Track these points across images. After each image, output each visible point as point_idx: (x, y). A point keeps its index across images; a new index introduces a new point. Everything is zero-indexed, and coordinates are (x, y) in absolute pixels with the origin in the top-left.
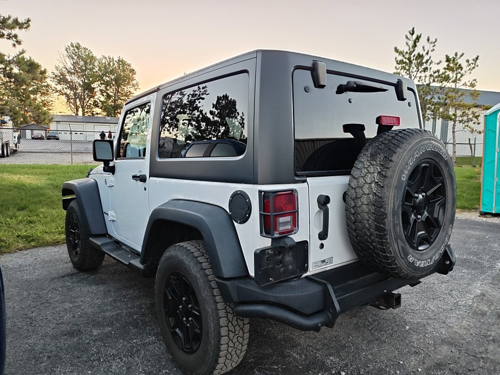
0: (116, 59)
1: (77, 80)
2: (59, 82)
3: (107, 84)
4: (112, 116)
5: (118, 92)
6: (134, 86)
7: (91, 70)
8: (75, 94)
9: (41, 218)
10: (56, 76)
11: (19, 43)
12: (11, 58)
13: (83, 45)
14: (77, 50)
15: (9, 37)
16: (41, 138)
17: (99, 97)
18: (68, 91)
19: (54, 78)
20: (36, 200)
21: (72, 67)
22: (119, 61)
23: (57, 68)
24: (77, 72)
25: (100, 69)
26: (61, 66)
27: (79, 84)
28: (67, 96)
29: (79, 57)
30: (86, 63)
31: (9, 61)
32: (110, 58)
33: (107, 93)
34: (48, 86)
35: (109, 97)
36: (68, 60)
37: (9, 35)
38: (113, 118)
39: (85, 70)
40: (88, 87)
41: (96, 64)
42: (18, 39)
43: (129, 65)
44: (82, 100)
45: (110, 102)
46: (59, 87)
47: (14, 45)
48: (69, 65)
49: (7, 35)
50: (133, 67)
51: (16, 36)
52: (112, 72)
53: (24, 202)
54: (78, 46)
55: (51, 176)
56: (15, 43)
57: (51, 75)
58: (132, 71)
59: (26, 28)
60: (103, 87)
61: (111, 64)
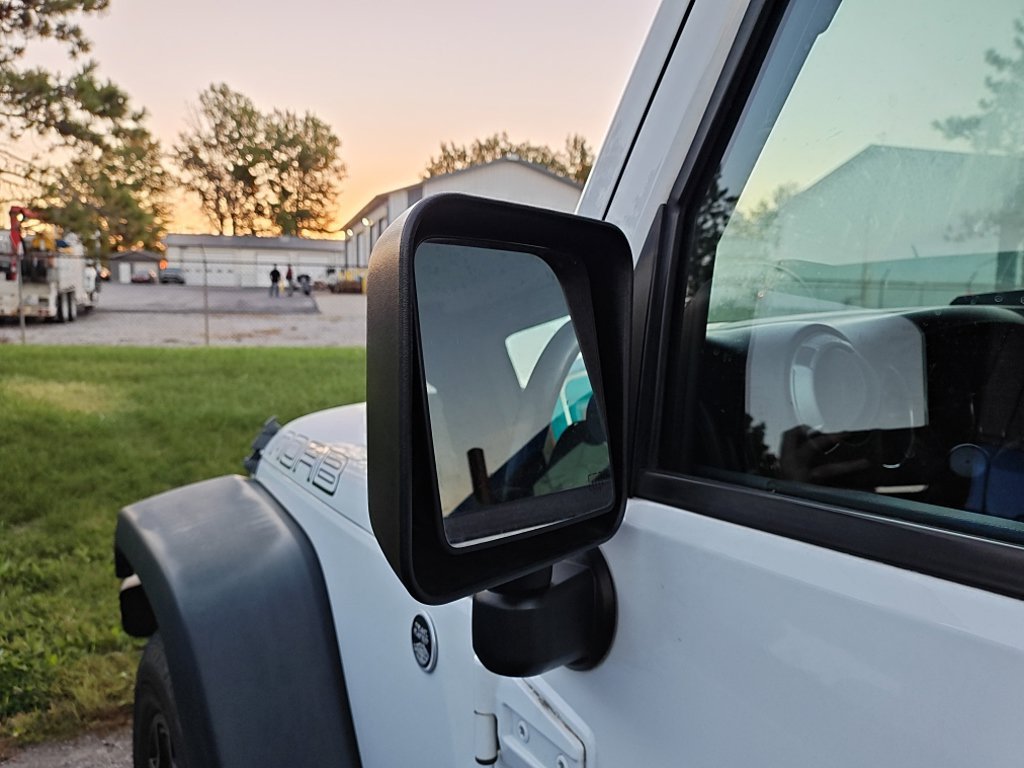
0: (301, 116)
1: (222, 161)
2: (187, 164)
3: (283, 167)
4: (292, 235)
5: (304, 183)
6: (336, 171)
7: (250, 138)
8: (218, 189)
9: (81, 561)
10: (180, 153)
11: (84, 47)
12: (63, 82)
13: (233, 88)
14: (221, 97)
15: (63, 33)
16: (149, 281)
17: (267, 196)
18: (205, 185)
19: (176, 157)
20: (79, 478)
21: (213, 134)
22: (307, 119)
23: (182, 137)
24: (222, 144)
25: (268, 138)
26: (190, 132)
27: (227, 169)
28: (202, 193)
29: (226, 112)
30: (239, 124)
31: (59, 89)
32: (288, 115)
33: (283, 188)
34: (164, 173)
35: (285, 194)
36: (204, 119)
37: (61, 28)
38: (294, 239)
39: (238, 140)
40: (242, 174)
41: (260, 125)
42: (83, 37)
43: (328, 129)
44: (232, 201)
45: (288, 206)
46: (187, 176)
47: (73, 53)
48: (207, 128)
49: (57, 30)
50: (334, 132)
51: (76, 32)
52: (292, 143)
53: (40, 489)
54: (224, 92)
55: (141, 387)
56: (77, 49)
57: (172, 152)
58: (333, 140)
59: (101, 8)
60: (273, 175)
61: (291, 126)
